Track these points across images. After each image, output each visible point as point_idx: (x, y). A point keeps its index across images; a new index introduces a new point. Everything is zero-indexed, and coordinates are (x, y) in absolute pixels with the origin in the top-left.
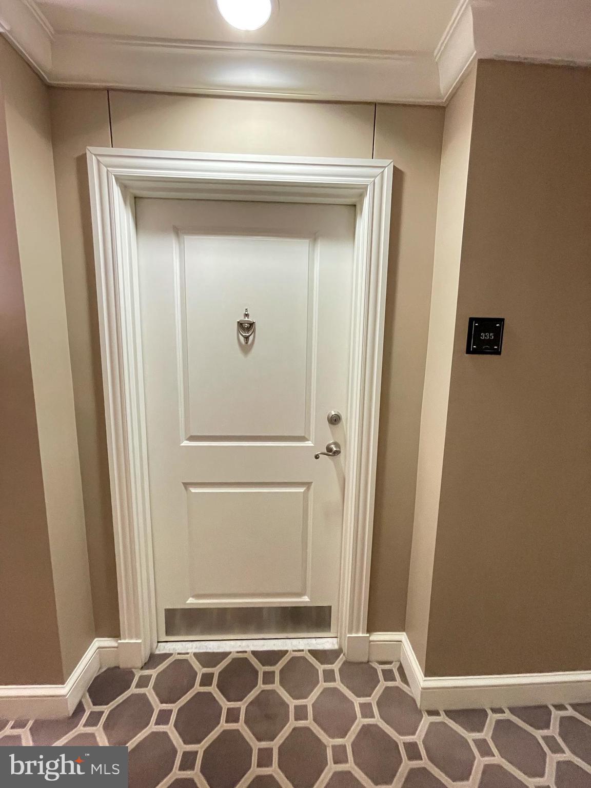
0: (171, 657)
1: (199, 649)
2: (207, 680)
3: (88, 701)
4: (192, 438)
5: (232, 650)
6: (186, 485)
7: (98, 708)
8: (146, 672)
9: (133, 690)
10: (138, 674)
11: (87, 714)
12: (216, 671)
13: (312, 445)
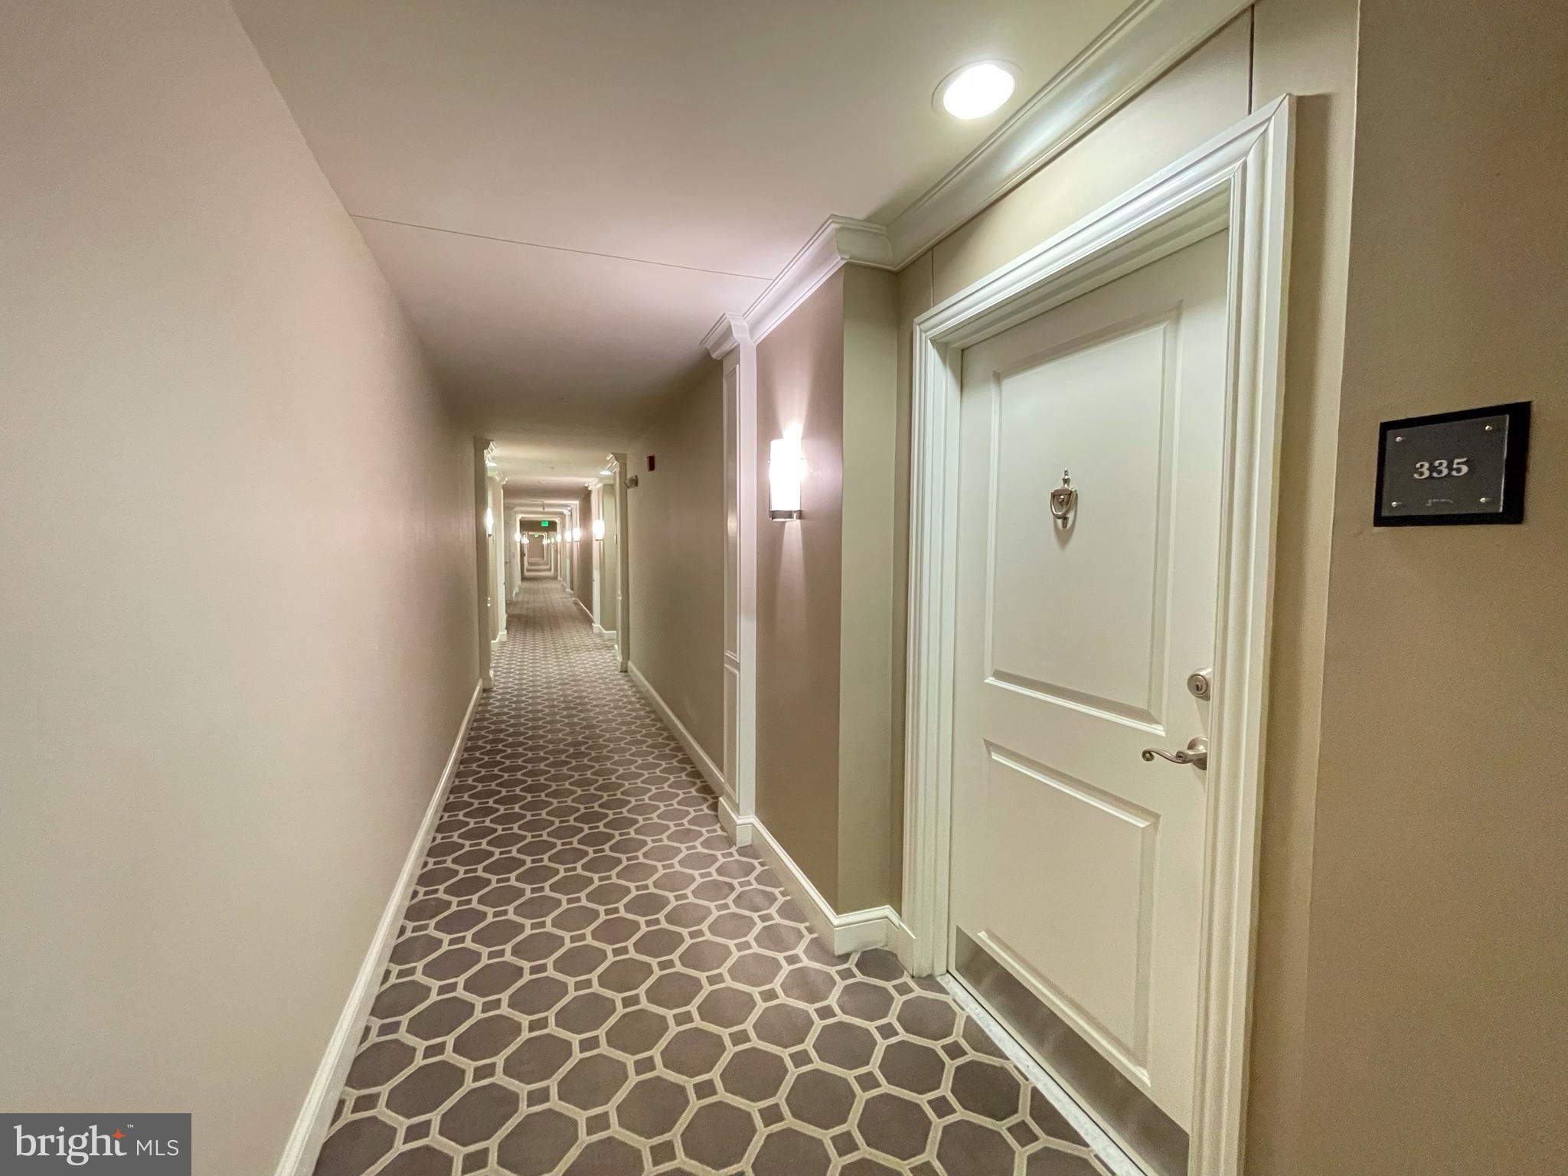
0: (944, 995)
1: (980, 1019)
2: (955, 1051)
3: (855, 958)
4: (999, 675)
5: (1013, 1059)
6: (990, 745)
7: (855, 970)
8: (912, 984)
9: (889, 985)
10: (906, 979)
11: (845, 966)
12: (972, 1055)
13: (1163, 734)
